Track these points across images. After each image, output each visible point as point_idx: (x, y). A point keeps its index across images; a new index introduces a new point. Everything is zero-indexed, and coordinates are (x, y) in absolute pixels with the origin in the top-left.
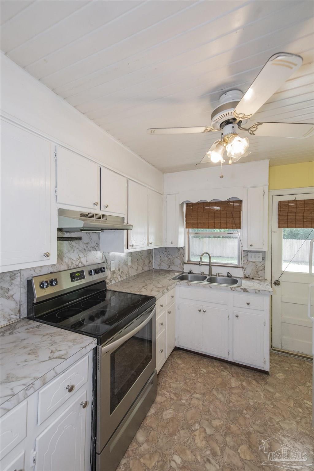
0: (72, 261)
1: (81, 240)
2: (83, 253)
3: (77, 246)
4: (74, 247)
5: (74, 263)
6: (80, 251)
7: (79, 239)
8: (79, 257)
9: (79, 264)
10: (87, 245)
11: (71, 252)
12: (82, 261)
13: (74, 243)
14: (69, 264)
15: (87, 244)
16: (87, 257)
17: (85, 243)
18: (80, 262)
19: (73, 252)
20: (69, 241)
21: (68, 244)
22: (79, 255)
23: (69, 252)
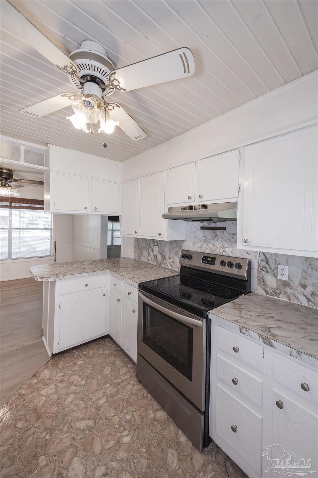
0: (216, 248)
1: (225, 230)
2: (227, 242)
3: (221, 235)
4: (218, 236)
5: (218, 250)
6: (224, 240)
7: (224, 229)
8: (223, 246)
9: (222, 252)
10: (233, 236)
11: (215, 240)
12: (226, 251)
13: (218, 232)
14: (213, 250)
15: (232, 234)
16: (232, 248)
17: (230, 234)
18: (223, 251)
19: (217, 241)
20: (214, 230)
21: (213, 233)
22: (223, 245)
23: (214, 239)
